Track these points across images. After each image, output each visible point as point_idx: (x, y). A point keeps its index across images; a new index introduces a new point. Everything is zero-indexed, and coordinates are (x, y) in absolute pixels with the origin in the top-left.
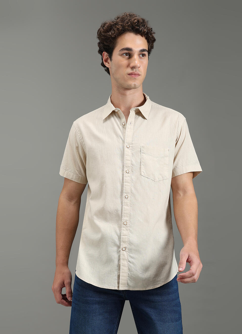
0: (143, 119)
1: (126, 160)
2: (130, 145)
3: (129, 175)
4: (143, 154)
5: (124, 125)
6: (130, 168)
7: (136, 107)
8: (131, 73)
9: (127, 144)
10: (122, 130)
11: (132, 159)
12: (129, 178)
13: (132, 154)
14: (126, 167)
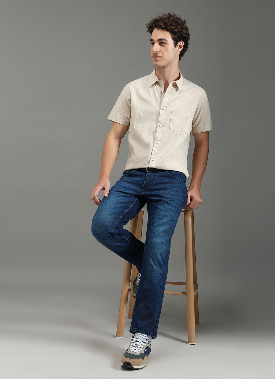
5: (163, 93)
6: (162, 124)
7: (174, 81)
9: (163, 107)
10: (160, 95)
11: (165, 118)
12: (161, 130)
13: (165, 114)
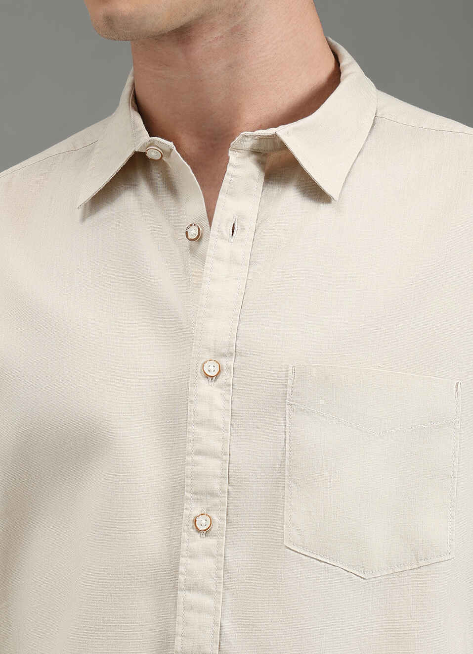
1: (198, 453)
2: (224, 362)
4: (300, 417)
5: (199, 238)
6: (217, 500)
7: (266, 128)
9: (205, 356)
11: (234, 448)
13: (234, 414)
14: (196, 493)
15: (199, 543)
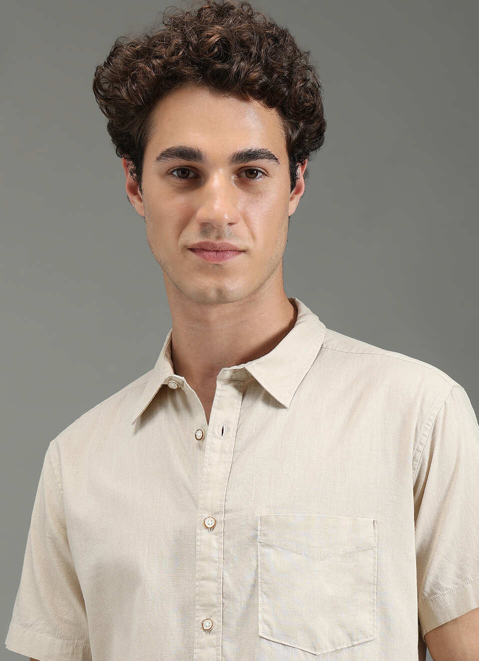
0: (272, 410)
1: (203, 579)
2: (218, 518)
3: (211, 637)
4: (267, 550)
5: (202, 438)
6: (215, 609)
7: (238, 364)
8: (199, 244)
9: (206, 515)
11: (226, 574)
12: (212, 651)
13: (225, 552)
14: (202, 606)
15: (206, 638)
